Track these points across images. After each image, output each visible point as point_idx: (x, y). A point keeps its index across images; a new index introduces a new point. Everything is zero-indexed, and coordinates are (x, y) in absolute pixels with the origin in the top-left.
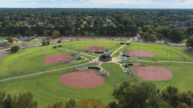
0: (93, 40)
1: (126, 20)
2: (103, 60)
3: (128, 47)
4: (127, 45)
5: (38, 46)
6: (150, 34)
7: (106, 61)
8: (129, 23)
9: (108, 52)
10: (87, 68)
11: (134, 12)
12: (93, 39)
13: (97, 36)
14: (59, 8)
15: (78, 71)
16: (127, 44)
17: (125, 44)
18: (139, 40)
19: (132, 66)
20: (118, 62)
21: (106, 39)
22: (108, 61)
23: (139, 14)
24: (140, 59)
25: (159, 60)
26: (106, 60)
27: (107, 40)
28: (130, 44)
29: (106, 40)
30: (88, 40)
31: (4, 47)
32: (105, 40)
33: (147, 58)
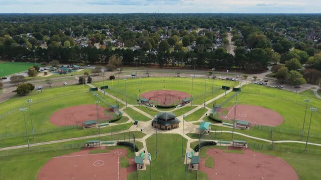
0: (175, 77)
1: (256, 38)
2: (159, 126)
3: (232, 97)
4: (234, 93)
5: (71, 85)
6: (290, 70)
7: (163, 130)
8: (261, 44)
9: (186, 105)
10: (114, 145)
11: (289, 20)
12: (176, 75)
13: (188, 69)
14: (160, 13)
15: (92, 151)
16: (235, 90)
17: (231, 90)
18: (265, 81)
19: (212, 147)
20: (187, 135)
21: (200, 76)
22: (169, 129)
23: (295, 25)
24: (242, 129)
25: (284, 136)
26: (163, 127)
27: (203, 78)
28: (241, 90)
29: (200, 78)
30: (167, 77)
31: (14, 84)
32: (198, 78)
33: (257, 129)
